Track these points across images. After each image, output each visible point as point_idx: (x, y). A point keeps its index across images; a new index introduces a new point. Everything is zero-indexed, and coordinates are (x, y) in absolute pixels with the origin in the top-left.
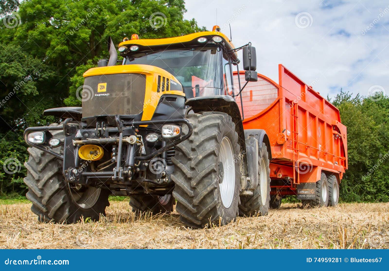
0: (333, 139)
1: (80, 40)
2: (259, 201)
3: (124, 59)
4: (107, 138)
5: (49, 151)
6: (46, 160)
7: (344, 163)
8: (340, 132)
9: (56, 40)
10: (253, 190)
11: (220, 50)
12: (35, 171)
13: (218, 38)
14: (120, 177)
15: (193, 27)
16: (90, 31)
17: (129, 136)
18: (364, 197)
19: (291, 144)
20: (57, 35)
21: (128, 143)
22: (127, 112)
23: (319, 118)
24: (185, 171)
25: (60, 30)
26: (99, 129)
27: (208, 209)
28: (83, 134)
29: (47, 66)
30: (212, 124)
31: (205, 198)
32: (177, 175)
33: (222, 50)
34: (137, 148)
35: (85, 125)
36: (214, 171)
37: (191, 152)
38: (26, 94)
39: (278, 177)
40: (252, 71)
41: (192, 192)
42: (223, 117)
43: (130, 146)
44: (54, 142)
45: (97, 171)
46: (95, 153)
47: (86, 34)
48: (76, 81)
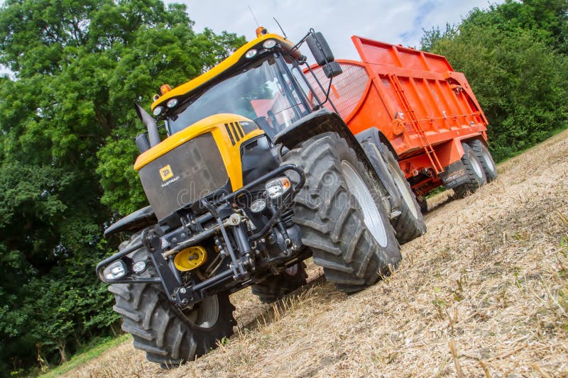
0: (455, 96)
1: (85, 119)
2: (410, 216)
3: (166, 122)
4: (203, 231)
5: (138, 280)
6: (138, 292)
7: (480, 119)
8: (458, 84)
9: (57, 133)
10: (398, 208)
11: (279, 56)
12: (131, 312)
13: (269, 42)
14: (243, 272)
15: (210, 38)
16: (92, 102)
17: (228, 217)
18: (517, 146)
19: (411, 127)
20: (55, 127)
21: (230, 226)
22: (211, 187)
23: (427, 80)
24: (317, 228)
25: (56, 118)
26: (187, 225)
27: (366, 260)
28: (169, 240)
29: (61, 169)
30: (322, 154)
31: (356, 249)
32: (308, 237)
33: (280, 54)
34: (243, 226)
35: (167, 228)
36: (353, 211)
37: (313, 200)
38: (52, 215)
39: (414, 175)
40: (330, 63)
41: (338, 249)
42: (330, 138)
43: (235, 228)
44: (139, 266)
45: (207, 279)
46: (196, 257)
47: (89, 108)
48: (104, 171)
